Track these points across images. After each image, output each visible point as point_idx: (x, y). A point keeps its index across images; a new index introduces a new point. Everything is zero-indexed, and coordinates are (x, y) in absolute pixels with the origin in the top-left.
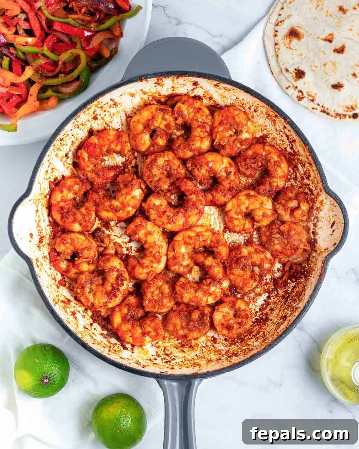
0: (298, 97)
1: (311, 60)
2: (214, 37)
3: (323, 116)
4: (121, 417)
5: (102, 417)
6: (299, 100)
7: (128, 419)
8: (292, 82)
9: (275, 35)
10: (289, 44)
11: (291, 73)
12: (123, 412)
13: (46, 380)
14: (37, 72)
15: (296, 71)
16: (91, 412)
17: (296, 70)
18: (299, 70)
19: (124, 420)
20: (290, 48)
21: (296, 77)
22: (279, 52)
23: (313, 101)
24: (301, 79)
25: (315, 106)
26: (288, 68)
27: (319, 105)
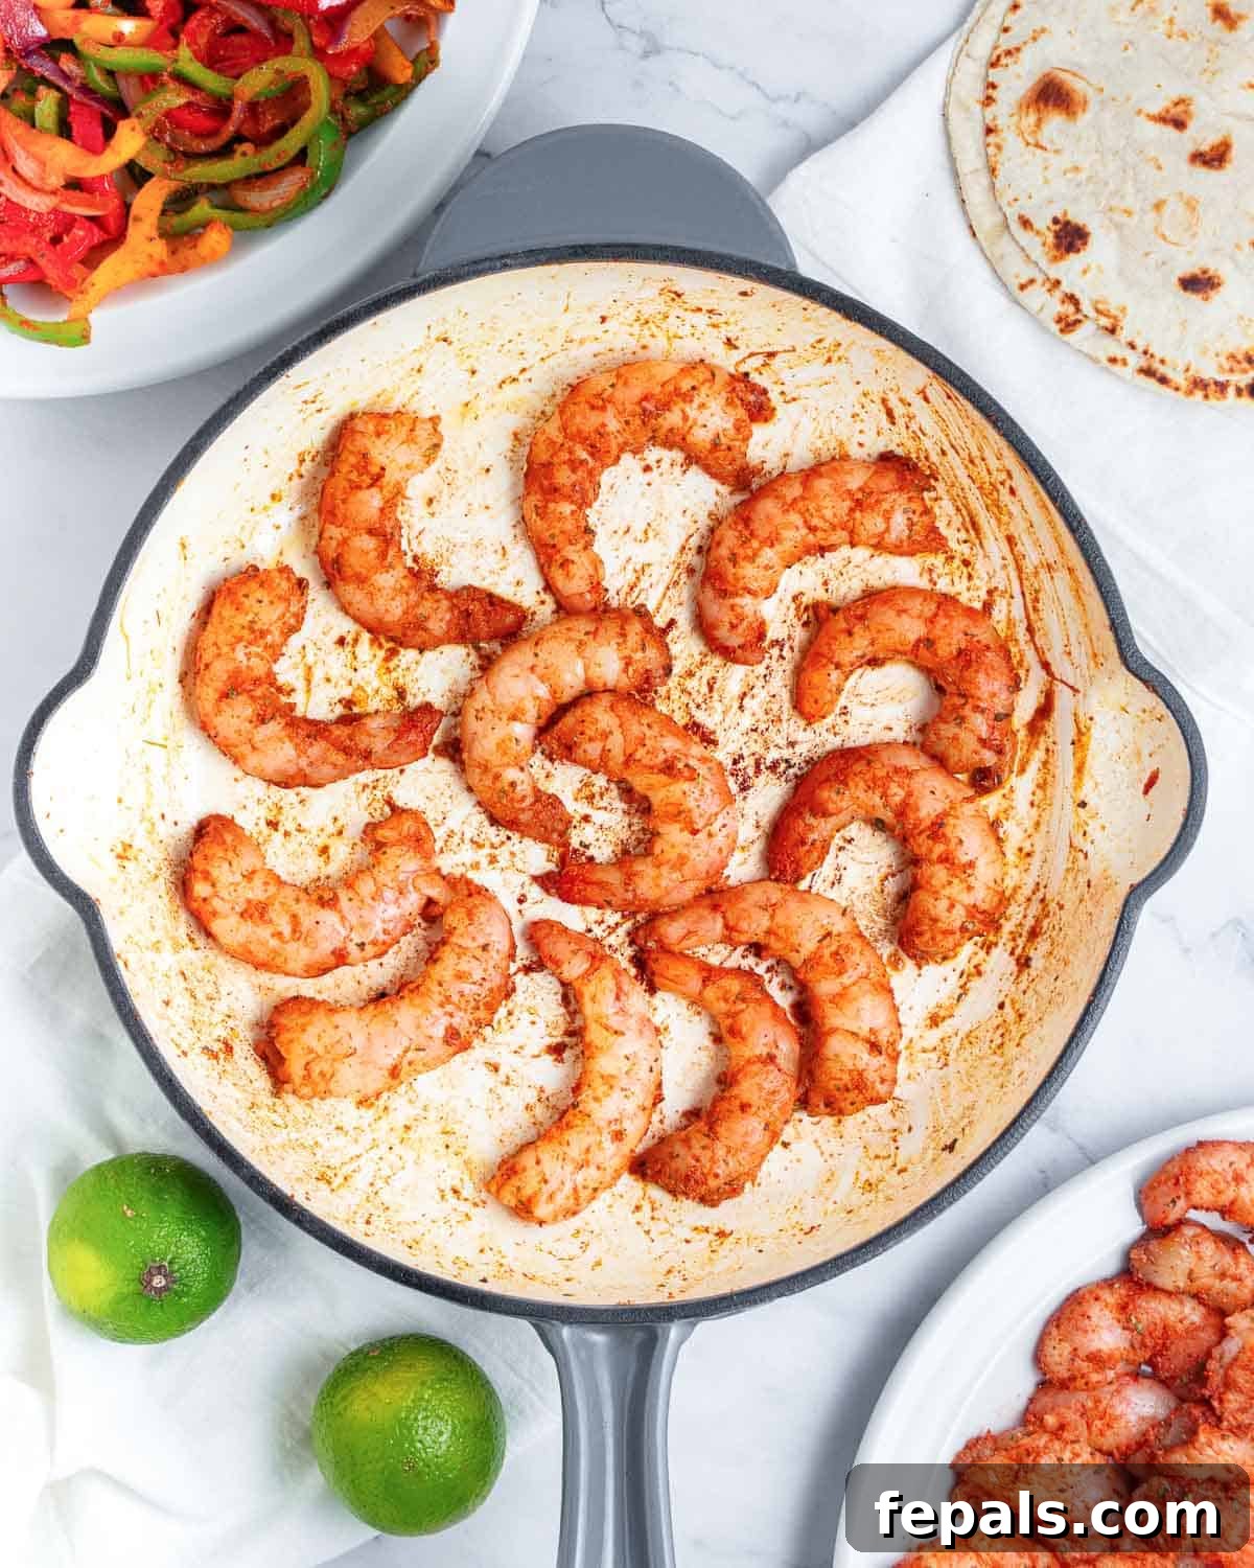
0: (1059, 320)
1: (1112, 187)
2: (774, 101)
3: (1144, 389)
4: (416, 1419)
5: (349, 1414)
6: (1062, 331)
7: (441, 1426)
8: (1044, 263)
9: (989, 101)
10: (1034, 132)
11: (1038, 233)
12: (422, 1398)
13: (158, 1281)
14: (157, 140)
15: (1057, 227)
16: (312, 1399)
17: (1056, 221)
18: (1067, 223)
19: (426, 1429)
20: (1038, 145)
21: (1058, 246)
22: (1001, 158)
23: (1112, 331)
24: (1072, 256)
25: (1121, 352)
26: (1029, 215)
27: (1132, 346)
